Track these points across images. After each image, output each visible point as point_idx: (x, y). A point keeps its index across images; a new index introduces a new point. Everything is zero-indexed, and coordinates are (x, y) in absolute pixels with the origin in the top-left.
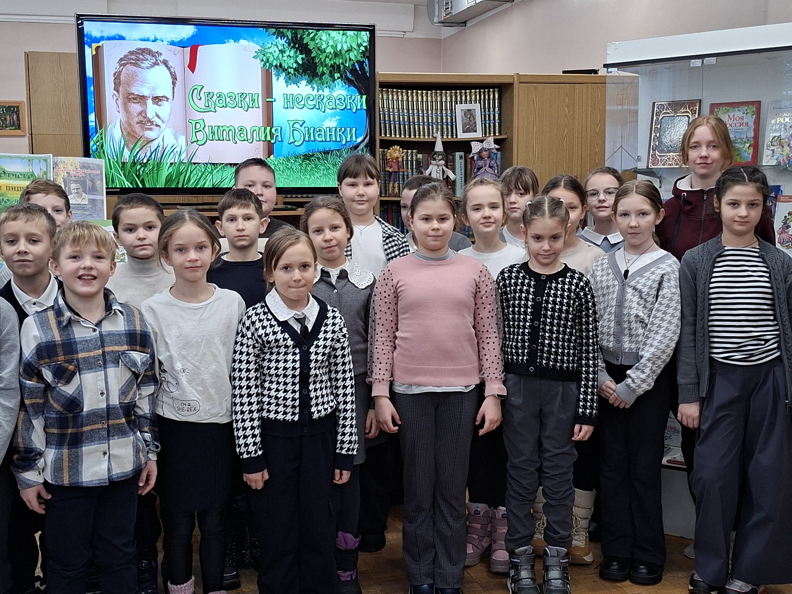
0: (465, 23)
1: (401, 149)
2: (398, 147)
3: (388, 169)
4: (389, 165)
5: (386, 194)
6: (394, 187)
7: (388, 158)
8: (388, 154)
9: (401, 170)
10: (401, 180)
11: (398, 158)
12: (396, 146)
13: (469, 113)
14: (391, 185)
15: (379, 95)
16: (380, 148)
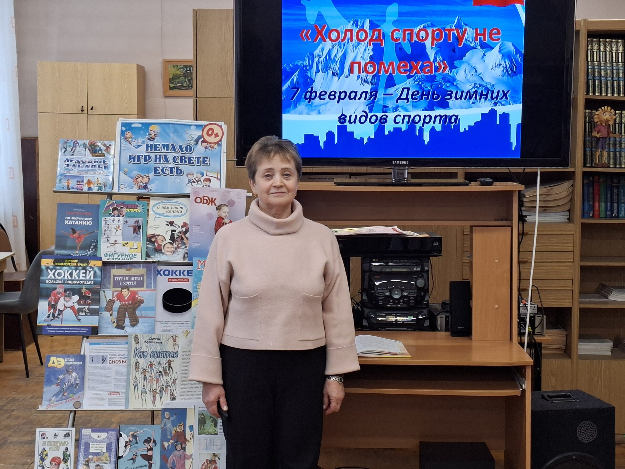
1: (612, 110)
2: (609, 108)
3: (595, 134)
4: (597, 129)
5: (592, 164)
6: (601, 156)
7: (596, 121)
8: (596, 116)
9: (611, 135)
10: (611, 147)
11: (607, 121)
12: (606, 107)
14: (598, 154)
15: (588, 46)
16: (585, 110)
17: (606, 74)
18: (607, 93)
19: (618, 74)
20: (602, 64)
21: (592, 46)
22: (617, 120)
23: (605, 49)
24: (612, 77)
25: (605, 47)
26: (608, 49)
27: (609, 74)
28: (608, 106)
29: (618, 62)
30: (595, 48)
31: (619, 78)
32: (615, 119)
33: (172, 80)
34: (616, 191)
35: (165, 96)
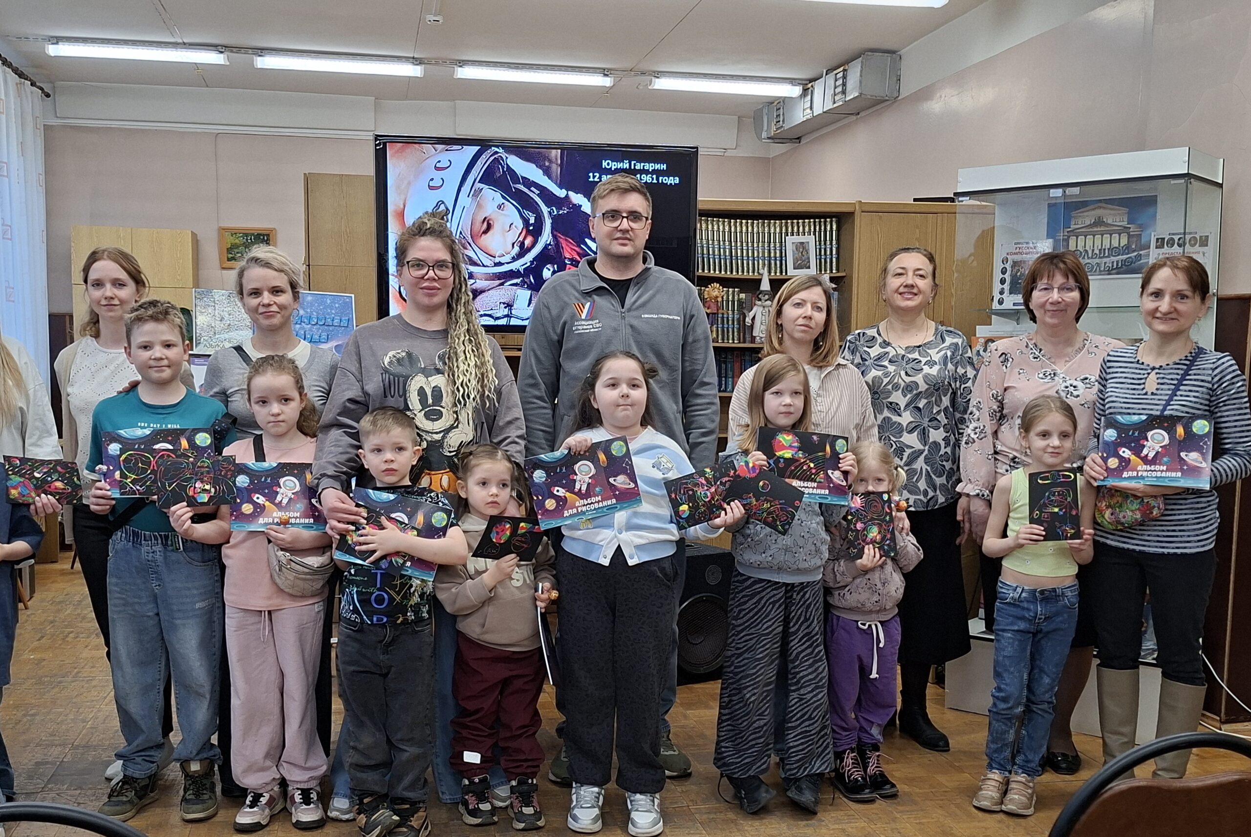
0: (799, 139)
1: (721, 287)
2: (718, 284)
3: (705, 309)
4: (707, 304)
6: (712, 331)
7: (706, 297)
8: (706, 292)
9: (720, 311)
10: (719, 323)
11: (717, 297)
12: (715, 284)
13: (802, 247)
17: (714, 252)
18: (715, 270)
19: (725, 252)
20: (710, 242)
22: (725, 297)
23: (713, 228)
24: (720, 255)
26: (716, 228)
27: (716, 252)
29: (725, 241)
30: (704, 226)
31: (726, 256)
32: (723, 296)
33: (229, 250)
34: (723, 366)
35: (223, 268)
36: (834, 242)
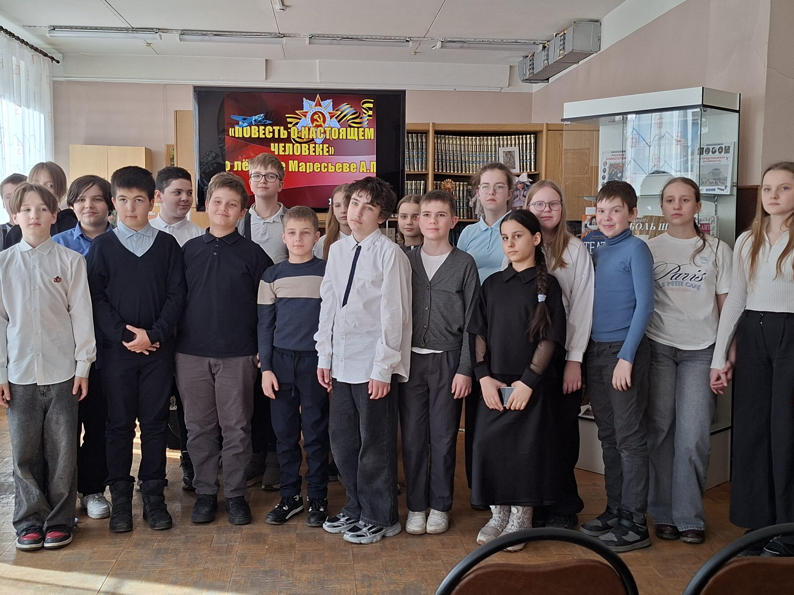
0: (548, 79)
1: (453, 182)
2: (451, 180)
8: (442, 185)
11: (449, 189)
12: (448, 179)
13: (509, 154)
15: (437, 141)
16: (434, 181)
19: (457, 158)
20: (447, 152)
21: (441, 140)
23: (449, 142)
24: (454, 160)
25: (449, 141)
26: (451, 142)
27: (451, 158)
28: (450, 179)
29: (457, 151)
30: (443, 141)
31: (458, 161)
32: (456, 187)
33: (172, 160)
36: (532, 151)
